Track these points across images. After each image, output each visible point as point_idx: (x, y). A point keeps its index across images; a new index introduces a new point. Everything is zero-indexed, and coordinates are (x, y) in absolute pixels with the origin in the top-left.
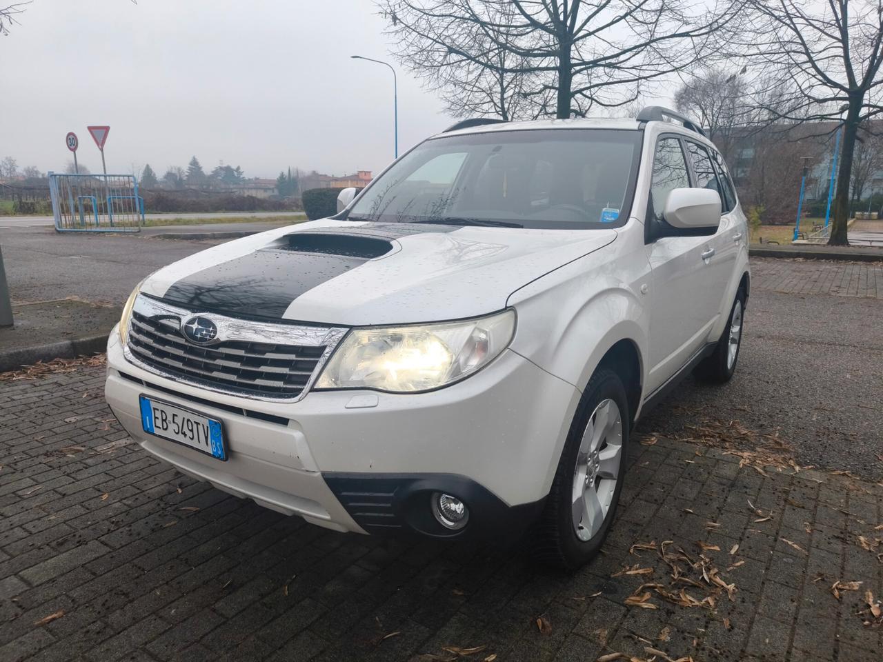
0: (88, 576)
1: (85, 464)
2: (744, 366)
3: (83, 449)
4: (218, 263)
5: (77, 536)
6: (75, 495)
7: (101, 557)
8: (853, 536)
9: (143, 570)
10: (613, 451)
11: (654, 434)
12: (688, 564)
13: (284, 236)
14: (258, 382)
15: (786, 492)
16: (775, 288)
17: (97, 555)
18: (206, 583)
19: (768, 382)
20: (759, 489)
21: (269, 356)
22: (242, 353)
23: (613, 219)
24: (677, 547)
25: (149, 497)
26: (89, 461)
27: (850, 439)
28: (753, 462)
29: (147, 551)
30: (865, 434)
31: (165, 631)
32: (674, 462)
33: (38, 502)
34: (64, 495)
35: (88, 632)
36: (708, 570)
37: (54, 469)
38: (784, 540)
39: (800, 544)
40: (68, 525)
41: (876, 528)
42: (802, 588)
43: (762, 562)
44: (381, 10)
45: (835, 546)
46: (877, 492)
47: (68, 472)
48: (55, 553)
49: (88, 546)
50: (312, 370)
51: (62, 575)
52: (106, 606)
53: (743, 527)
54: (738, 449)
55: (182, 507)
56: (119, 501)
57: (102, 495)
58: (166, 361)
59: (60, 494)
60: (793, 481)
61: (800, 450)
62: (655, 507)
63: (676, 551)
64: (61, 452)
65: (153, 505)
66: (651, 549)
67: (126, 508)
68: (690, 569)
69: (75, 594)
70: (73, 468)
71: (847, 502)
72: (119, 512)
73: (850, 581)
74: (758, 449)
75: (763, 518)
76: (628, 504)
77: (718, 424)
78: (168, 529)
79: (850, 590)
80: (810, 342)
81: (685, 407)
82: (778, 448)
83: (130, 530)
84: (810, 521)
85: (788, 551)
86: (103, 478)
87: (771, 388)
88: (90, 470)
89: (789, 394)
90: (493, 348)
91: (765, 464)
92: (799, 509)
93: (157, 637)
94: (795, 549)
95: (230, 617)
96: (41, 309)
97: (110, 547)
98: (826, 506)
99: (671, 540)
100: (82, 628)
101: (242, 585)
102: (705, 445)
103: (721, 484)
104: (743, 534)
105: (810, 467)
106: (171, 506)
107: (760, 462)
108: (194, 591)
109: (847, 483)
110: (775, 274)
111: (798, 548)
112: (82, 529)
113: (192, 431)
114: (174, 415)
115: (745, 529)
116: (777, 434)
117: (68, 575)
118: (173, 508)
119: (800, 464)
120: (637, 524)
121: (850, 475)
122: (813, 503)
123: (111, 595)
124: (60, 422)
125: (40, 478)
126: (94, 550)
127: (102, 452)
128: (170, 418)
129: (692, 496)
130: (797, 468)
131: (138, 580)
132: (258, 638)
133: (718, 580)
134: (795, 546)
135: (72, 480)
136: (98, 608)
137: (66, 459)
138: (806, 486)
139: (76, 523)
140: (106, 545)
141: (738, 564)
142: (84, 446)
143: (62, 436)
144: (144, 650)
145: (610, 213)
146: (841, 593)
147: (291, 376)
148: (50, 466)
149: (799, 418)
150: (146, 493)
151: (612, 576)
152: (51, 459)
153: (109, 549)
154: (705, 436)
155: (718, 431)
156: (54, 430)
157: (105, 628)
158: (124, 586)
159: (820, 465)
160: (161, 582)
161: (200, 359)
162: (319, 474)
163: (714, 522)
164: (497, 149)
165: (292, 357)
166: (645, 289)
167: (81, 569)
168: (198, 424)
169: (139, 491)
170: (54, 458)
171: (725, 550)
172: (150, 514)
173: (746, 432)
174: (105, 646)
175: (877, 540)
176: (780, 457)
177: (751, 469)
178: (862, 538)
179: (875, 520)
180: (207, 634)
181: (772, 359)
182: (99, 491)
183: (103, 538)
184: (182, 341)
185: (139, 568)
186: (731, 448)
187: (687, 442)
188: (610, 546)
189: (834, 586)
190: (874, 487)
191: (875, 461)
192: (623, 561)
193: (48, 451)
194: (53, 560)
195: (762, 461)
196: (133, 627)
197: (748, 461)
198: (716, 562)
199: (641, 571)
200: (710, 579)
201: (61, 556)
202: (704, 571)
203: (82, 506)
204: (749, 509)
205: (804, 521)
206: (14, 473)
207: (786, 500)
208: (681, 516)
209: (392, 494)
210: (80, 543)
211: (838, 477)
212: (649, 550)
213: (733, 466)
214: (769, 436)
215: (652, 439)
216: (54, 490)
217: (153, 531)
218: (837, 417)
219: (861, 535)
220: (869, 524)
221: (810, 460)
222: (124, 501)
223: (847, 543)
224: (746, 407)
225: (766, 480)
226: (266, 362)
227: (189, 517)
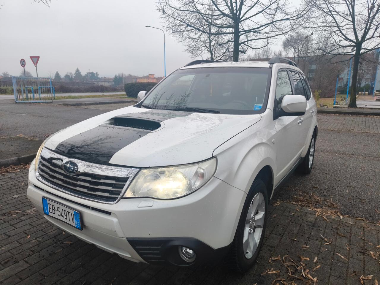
0: (18, 280)
1: (20, 219)
2: (316, 165)
3: (20, 212)
4: (81, 133)
5: (14, 258)
6: (14, 236)
7: (25, 269)
8: (368, 251)
9: (44, 276)
10: (261, 215)
11: (278, 200)
12: (296, 268)
13: (112, 119)
14: (97, 193)
15: (337, 229)
17: (23, 269)
19: (326, 174)
20: (325, 228)
21: (102, 181)
22: (90, 179)
23: (259, 109)
24: (290, 258)
25: (49, 237)
26: (23, 218)
27: (363, 201)
28: (322, 214)
29: (47, 266)
30: (369, 199)
32: (287, 214)
34: (9, 236)
36: (305, 270)
37: (5, 222)
38: (337, 254)
39: (345, 256)
40: (10, 252)
41: (378, 247)
42: (347, 279)
43: (328, 265)
44: (158, 8)
45: (360, 257)
46: (376, 228)
47: (12, 224)
48: (3, 268)
49: (19, 263)
50: (122, 188)
51: (6, 279)
53: (319, 247)
54: (315, 207)
55: (65, 241)
56: (35, 239)
57: (27, 236)
58: (55, 180)
59: (7, 235)
60: (340, 223)
61: (342, 208)
62: (280, 237)
63: (290, 261)
64: (10, 213)
65: (51, 241)
66: (279, 260)
67: (38, 243)
68: (297, 270)
70: (15, 222)
71: (364, 233)
72: (35, 245)
73: (368, 275)
74: (324, 207)
75: (328, 242)
76: (268, 237)
77: (306, 195)
78: (57, 254)
79: (368, 280)
80: (343, 154)
81: (292, 187)
82: (332, 207)
83: (39, 255)
84: (348, 244)
85: (339, 260)
86: (28, 227)
87: (328, 176)
88: (23, 223)
89: (336, 179)
90: (207, 177)
91: (327, 215)
92: (343, 237)
94: (342, 258)
96: (5, 141)
98: (355, 236)
99: (287, 255)
102: (300, 205)
103: (309, 225)
104: (319, 251)
106: (59, 241)
107: (325, 214)
109: (363, 224)
111: (344, 258)
112: (16, 254)
113: (66, 215)
114: (58, 207)
115: (320, 248)
116: (332, 200)
117: (8, 279)
118: (61, 242)
119: (342, 215)
120: (272, 247)
121: (364, 220)
122: (349, 234)
124: (10, 198)
126: (22, 265)
127: (29, 213)
128: (56, 209)
129: (296, 232)
130: (341, 217)
131: (42, 282)
133: (309, 276)
134: (342, 257)
135: (14, 228)
137: (11, 217)
138: (346, 226)
139: (14, 251)
140: (27, 263)
141: (318, 267)
142: (21, 210)
143: (11, 205)
145: (258, 106)
146: (364, 281)
147: (112, 191)
148: (4, 221)
149: (341, 191)
150: (48, 234)
151: (262, 275)
152: (5, 217)
153: (28, 265)
154: (301, 201)
155: (306, 198)
156: (7, 202)
159: (351, 215)
160: (52, 283)
161: (71, 181)
162: (125, 238)
163: (306, 245)
164: (208, 76)
165: (113, 182)
166: (274, 141)
167: (15, 276)
168: (69, 212)
169: (45, 234)
170: (6, 216)
171: (312, 259)
172: (49, 246)
173: (318, 199)
175: (378, 253)
176: (333, 211)
177: (321, 217)
178: (372, 253)
179: (377, 243)
181: (328, 162)
182: (26, 234)
183: (26, 259)
184: (62, 172)
185: (42, 275)
186: (312, 207)
187: (293, 204)
188: (260, 258)
189: (361, 278)
190: (375, 226)
191: (375, 213)
192: (266, 267)
193: (3, 213)
195: (326, 213)
197: (319, 213)
198: (309, 266)
199: (274, 272)
200: (305, 275)
201: (6, 269)
202: (303, 271)
203: (17, 242)
204: (321, 238)
205: (346, 244)
207: (337, 233)
208: (291, 242)
209: (159, 247)
210: (15, 262)
211: (359, 221)
212: (278, 261)
213: (313, 216)
214: (328, 201)
215: (278, 203)
216: (5, 233)
217: (50, 255)
218: (357, 191)
219: (371, 251)
220: (374, 245)
221: (347, 212)
222: (37, 239)
223: (365, 255)
224: (317, 186)
225: (328, 223)
226: (101, 184)
227: (67, 247)
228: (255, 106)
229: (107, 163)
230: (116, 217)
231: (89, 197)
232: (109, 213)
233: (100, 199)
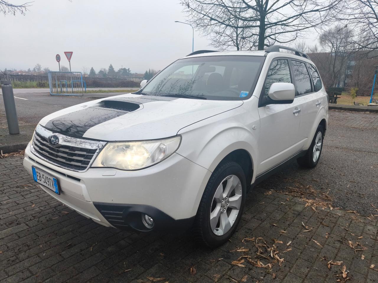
0: (17, 237)
1: (30, 192)
2: (324, 161)
3: (31, 185)
5: (18, 221)
6: (22, 204)
7: (24, 230)
8: (347, 241)
9: (38, 237)
10: (237, 197)
11: (272, 190)
12: (266, 249)
13: (103, 101)
14: (72, 163)
15: (323, 219)
16: (351, 125)
17: (23, 229)
18: (61, 243)
19: (332, 169)
20: (311, 217)
21: (76, 152)
22: (67, 150)
23: (245, 96)
24: (264, 241)
25: (50, 207)
26: (33, 191)
27: (362, 196)
28: (312, 205)
29: (43, 229)
30: (370, 194)
31: (39, 262)
32: (276, 203)
33: (7, 206)
34: (18, 204)
35: (9, 260)
36: (274, 251)
37: (18, 193)
38: (314, 240)
39: (320, 243)
40: (15, 216)
41: (359, 238)
42: (314, 263)
43: (300, 250)
45: (336, 245)
46: (365, 221)
47: (23, 194)
48: (7, 228)
49: (20, 225)
50: (91, 159)
51: (7, 237)
52: (19, 251)
53: (297, 233)
54: (307, 198)
55: (62, 211)
56: (38, 208)
57: (33, 205)
58: (43, 152)
59: (17, 203)
60: (328, 214)
61: (336, 200)
62: (260, 222)
63: (263, 242)
64: (23, 186)
65: (51, 210)
66: (251, 241)
67: (40, 211)
68: (266, 251)
69: (9, 245)
70: (25, 193)
71: (349, 225)
72: (37, 212)
73: (338, 261)
74: (317, 199)
75: (308, 230)
76: (249, 220)
77: (302, 187)
78: (53, 220)
79: (336, 265)
80: (359, 151)
81: (290, 179)
82: (326, 199)
83: (39, 220)
84: (329, 233)
85: (314, 246)
86: (35, 198)
87: (333, 171)
88: (31, 194)
89: (341, 174)
90: (168, 152)
91: (317, 206)
92: (325, 227)
93: (35, 264)
94: (317, 245)
95: (66, 258)
96: (32, 127)
97: (29, 226)
98: (339, 226)
99: (262, 237)
100: (7, 258)
101: (75, 245)
102: (292, 196)
103: (294, 214)
104: (296, 236)
105: (338, 208)
106: (58, 211)
107: (315, 205)
108: (55, 246)
109: (353, 216)
110: (353, 119)
112: (20, 218)
113: (48, 182)
114: (43, 175)
115: (298, 234)
116: (328, 193)
117: (9, 237)
118: (58, 212)
119: (334, 207)
120: (250, 229)
121: (355, 213)
122: (334, 224)
123: (23, 246)
124: (26, 174)
125: (11, 197)
126: (23, 227)
127: (38, 187)
129: (278, 219)
130: (331, 208)
131: (35, 241)
132: (74, 268)
133: (277, 256)
134: (318, 243)
136: (16, 251)
137: (23, 189)
138: (333, 217)
139: (19, 216)
140: (27, 225)
141: (289, 250)
142: (33, 184)
143: (25, 180)
144: (28, 269)
145: (244, 93)
146: (332, 266)
148: (17, 192)
149: (341, 185)
150: (50, 205)
151: (230, 251)
152: (18, 189)
153: (28, 227)
154: (294, 192)
155: (301, 190)
156: (23, 177)
157: (16, 259)
158: (29, 242)
159: (343, 208)
160: (44, 242)
161: (53, 152)
162: (92, 202)
163: (285, 231)
164: (203, 64)
165: (85, 153)
166: (254, 127)
167: (15, 235)
168: (50, 179)
169: (48, 204)
170: (20, 188)
171: (285, 243)
172: (49, 214)
173: (314, 191)
174: (14, 266)
175: (357, 243)
176: (325, 203)
177: (309, 207)
178: (350, 242)
179: (360, 234)
180: (54, 265)
181: (338, 158)
183: (27, 223)
184: (48, 144)
185: (37, 236)
186: (304, 198)
187: (285, 194)
188: (234, 238)
189: (329, 263)
190: (365, 219)
191: (370, 207)
192: (237, 245)
193: (18, 186)
194: (5, 231)
195: (316, 204)
196: (27, 260)
197: (310, 204)
198: (280, 248)
199: (243, 250)
200: (273, 256)
201: (9, 229)
202: (272, 252)
203: (23, 209)
204: (303, 226)
205: (326, 232)
206: (2, 194)
207: (321, 223)
208: (270, 227)
209: (122, 213)
210: (18, 224)
211: (349, 214)
212: (250, 241)
213: (302, 206)
214: (324, 193)
215: (270, 192)
216: (15, 202)
217: (47, 221)
218: (359, 186)
219: (350, 240)
220: (356, 236)
221: (339, 205)
222: (40, 208)
223: (343, 244)
224: (318, 179)
225: (315, 213)
226: (75, 155)
227: (63, 216)
229: (81, 137)
230: (84, 183)
231: (65, 166)
232: (79, 180)
233: (73, 168)
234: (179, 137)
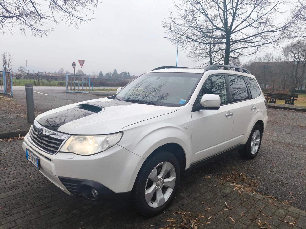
0: (13, 198)
5: (17, 187)
6: (23, 175)
8: (257, 220)
10: (172, 179)
11: (211, 175)
13: (80, 104)
14: (50, 148)
15: (244, 201)
16: (299, 124)
17: (19, 193)
18: (41, 205)
19: (268, 160)
20: (235, 199)
21: (52, 141)
22: (47, 139)
23: (183, 103)
24: (190, 214)
27: (284, 185)
28: (240, 189)
29: (32, 193)
30: (292, 184)
31: (23, 217)
32: (211, 185)
33: (13, 175)
34: (21, 174)
35: (4, 214)
36: (195, 223)
37: (23, 166)
38: (230, 217)
39: (235, 219)
40: (16, 183)
41: (268, 218)
43: (216, 223)
44: (163, 25)
45: (247, 222)
46: (279, 205)
47: (26, 167)
48: (9, 191)
49: (18, 190)
50: (60, 146)
51: (7, 197)
52: (13, 208)
54: (237, 184)
56: (33, 178)
60: (250, 197)
62: (193, 200)
63: (189, 216)
65: (41, 180)
66: (180, 214)
67: (34, 180)
68: (189, 222)
69: (7, 203)
70: (28, 166)
71: (265, 207)
72: (32, 181)
74: (245, 185)
75: (228, 209)
77: (237, 174)
78: (41, 188)
81: (229, 167)
83: (31, 187)
84: (245, 212)
85: (229, 222)
86: (34, 170)
88: (32, 168)
89: (274, 165)
90: (112, 143)
92: (244, 207)
93: (20, 218)
95: (42, 216)
97: (23, 191)
98: (255, 208)
99: (190, 212)
100: (3, 212)
101: (51, 207)
102: (226, 181)
103: (222, 195)
104: (217, 213)
105: (260, 193)
108: (37, 207)
109: (270, 201)
110: (303, 119)
111: (233, 221)
112: (20, 185)
113: (34, 160)
114: (31, 155)
115: (219, 212)
116: (257, 180)
119: (257, 192)
120: (183, 205)
121: (274, 198)
122: (251, 206)
123: (16, 205)
125: (17, 169)
126: (20, 191)
129: (208, 198)
130: (254, 193)
131: (25, 201)
132: (45, 223)
133: (196, 227)
135: (25, 170)
136: (10, 208)
137: (27, 164)
138: (253, 200)
139: (19, 183)
141: (207, 223)
144: (15, 221)
148: (22, 165)
149: (270, 175)
151: (162, 220)
154: (229, 178)
155: (235, 176)
157: (9, 214)
158: (20, 202)
159: (264, 193)
160: (30, 203)
161: (40, 140)
162: (57, 176)
163: (209, 208)
165: (57, 142)
166: (186, 127)
167: (13, 196)
168: (35, 158)
169: (41, 175)
170: (24, 163)
171: (206, 218)
172: (39, 183)
173: (245, 178)
174: (6, 218)
175: (265, 222)
176: (251, 188)
177: (237, 191)
178: (259, 221)
179: (270, 215)
180: (33, 220)
181: (277, 152)
182: (30, 174)
183: (23, 188)
184: (37, 134)
185: (27, 198)
186: (235, 183)
187: (221, 179)
188: (168, 211)
190: (280, 203)
191: (288, 194)
192: (169, 216)
194: (7, 193)
195: (243, 189)
196: (16, 215)
197: (238, 188)
198: (201, 221)
199: (172, 220)
200: (193, 226)
201: (10, 192)
202: (193, 223)
203: (24, 178)
204: (226, 205)
205: (243, 212)
206: (12, 166)
207: (241, 204)
208: (199, 204)
209: (77, 185)
210: (16, 189)
211: (268, 198)
213: (231, 189)
214: (253, 180)
215: (209, 177)
216: (19, 172)
217: (37, 187)
218: (285, 176)
219: (260, 220)
220: (266, 216)
221: (262, 191)
222: (35, 178)
223: (253, 222)
224: (252, 169)
225: (240, 196)
226: (51, 143)
227: (49, 185)
228: (181, 101)
229: (56, 130)
230: (53, 162)
232: (50, 160)
233: (49, 151)
234: (122, 133)
